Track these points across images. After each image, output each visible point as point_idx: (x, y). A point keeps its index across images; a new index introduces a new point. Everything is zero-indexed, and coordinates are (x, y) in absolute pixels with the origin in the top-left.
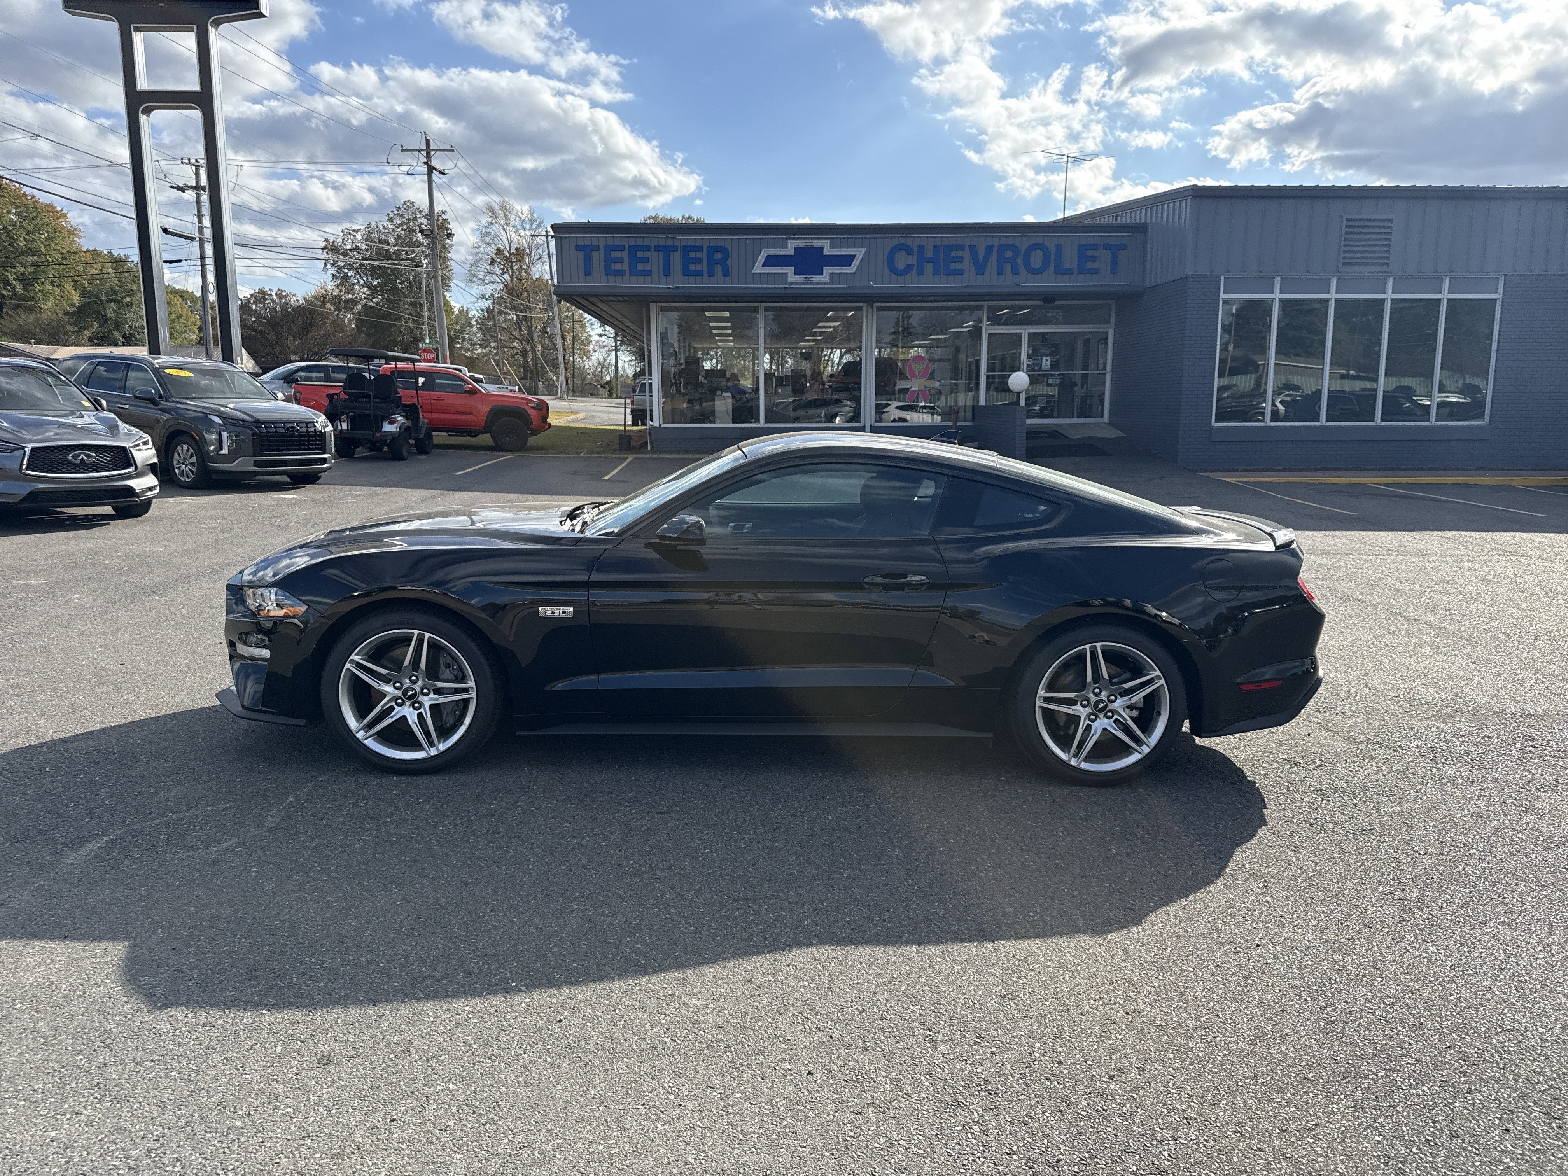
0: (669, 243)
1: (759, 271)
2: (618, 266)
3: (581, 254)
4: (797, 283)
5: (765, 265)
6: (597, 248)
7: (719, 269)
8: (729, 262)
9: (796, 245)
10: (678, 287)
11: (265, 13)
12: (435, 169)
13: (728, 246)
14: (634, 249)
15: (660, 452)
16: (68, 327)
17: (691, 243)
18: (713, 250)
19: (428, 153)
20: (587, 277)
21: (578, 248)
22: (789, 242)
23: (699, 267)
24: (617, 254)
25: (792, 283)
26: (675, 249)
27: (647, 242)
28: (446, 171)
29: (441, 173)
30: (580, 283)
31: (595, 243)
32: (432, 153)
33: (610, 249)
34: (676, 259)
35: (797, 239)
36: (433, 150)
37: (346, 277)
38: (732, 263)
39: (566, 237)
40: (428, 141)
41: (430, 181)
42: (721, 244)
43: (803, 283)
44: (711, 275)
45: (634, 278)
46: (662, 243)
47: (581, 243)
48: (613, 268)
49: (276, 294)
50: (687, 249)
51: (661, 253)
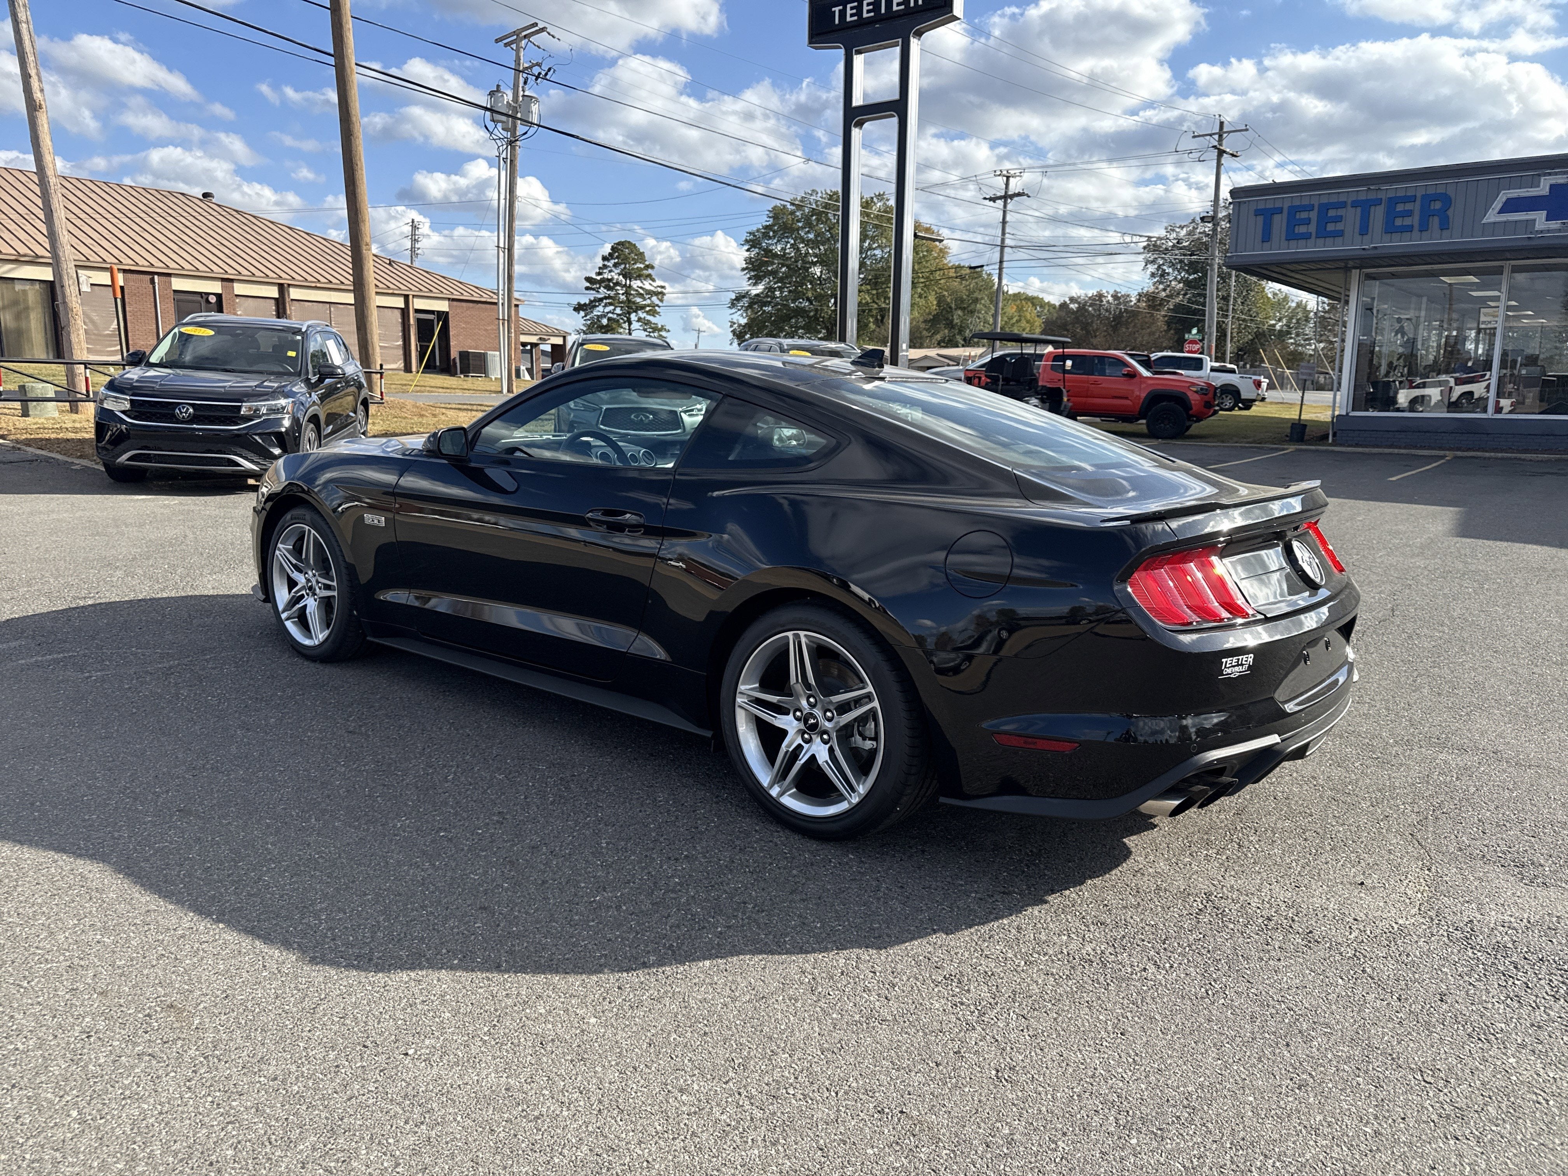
0: (1372, 196)
1: (1492, 220)
2: (1302, 229)
3: (1260, 219)
4: (1548, 231)
5: (1501, 212)
6: (1280, 211)
7: (1435, 222)
8: (1450, 213)
9: (1553, 182)
10: (1375, 248)
11: (958, 16)
12: (1225, 152)
13: (1451, 192)
14: (1324, 208)
15: (1341, 445)
16: (925, 333)
17: (1401, 194)
18: (1429, 199)
19: (1220, 136)
20: (1265, 244)
21: (1258, 213)
22: (1542, 178)
23: (1407, 221)
24: (1304, 215)
25: (1542, 232)
26: (1378, 202)
27: (1343, 198)
28: (1239, 154)
29: (1233, 155)
30: (1257, 252)
31: (1278, 205)
32: (1225, 135)
33: (1294, 210)
34: (1378, 214)
35: (1556, 174)
36: (1226, 132)
37: (1164, 274)
38: (1455, 214)
39: (1245, 202)
40: (1222, 123)
41: (1219, 165)
42: (1440, 190)
43: (1560, 230)
44: (1424, 227)
45: (1321, 241)
46: (1362, 197)
47: (1261, 206)
48: (1296, 231)
49: (1112, 296)
50: (1393, 202)
51: (1359, 209)
